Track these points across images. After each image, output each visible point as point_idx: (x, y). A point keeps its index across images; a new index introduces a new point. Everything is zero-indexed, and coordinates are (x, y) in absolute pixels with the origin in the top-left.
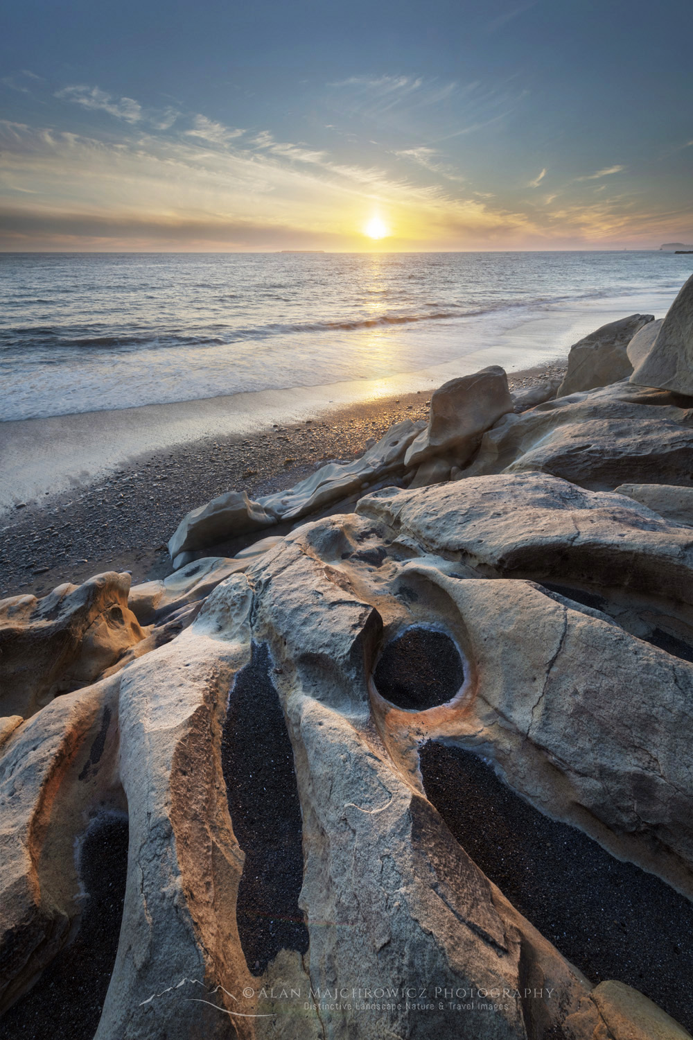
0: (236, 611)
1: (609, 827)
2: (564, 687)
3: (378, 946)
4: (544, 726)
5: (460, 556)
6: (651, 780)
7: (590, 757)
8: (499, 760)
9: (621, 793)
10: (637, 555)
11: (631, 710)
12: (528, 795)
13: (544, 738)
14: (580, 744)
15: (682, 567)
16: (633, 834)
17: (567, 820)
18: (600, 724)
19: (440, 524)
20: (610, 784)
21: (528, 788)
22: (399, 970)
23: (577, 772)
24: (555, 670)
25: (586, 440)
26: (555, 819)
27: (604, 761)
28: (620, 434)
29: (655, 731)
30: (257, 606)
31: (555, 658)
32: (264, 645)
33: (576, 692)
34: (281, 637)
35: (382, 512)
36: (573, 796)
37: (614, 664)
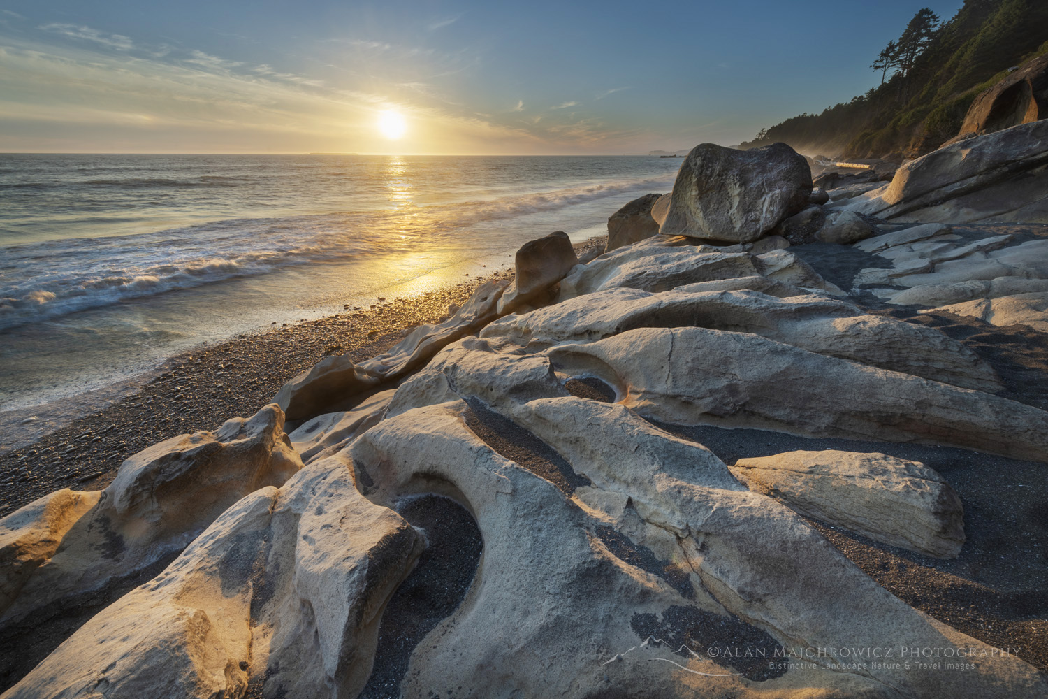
0: (433, 391)
1: (722, 417)
2: (680, 363)
3: (633, 450)
4: (675, 386)
5: (587, 335)
6: (736, 384)
7: (703, 389)
8: (654, 413)
9: (723, 397)
10: (697, 304)
11: (717, 358)
12: (676, 421)
13: (676, 391)
14: (696, 385)
15: (723, 303)
16: (734, 414)
17: (700, 424)
18: (704, 371)
19: (566, 320)
20: (716, 396)
21: (676, 418)
22: (648, 451)
23: (699, 398)
24: (672, 357)
25: (642, 269)
26: (693, 426)
27: (711, 387)
28: (663, 263)
29: (731, 363)
30: (453, 382)
31: (671, 352)
32: (473, 398)
33: (687, 362)
34: (487, 387)
35: (509, 330)
36: (700, 411)
37: (703, 342)
